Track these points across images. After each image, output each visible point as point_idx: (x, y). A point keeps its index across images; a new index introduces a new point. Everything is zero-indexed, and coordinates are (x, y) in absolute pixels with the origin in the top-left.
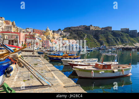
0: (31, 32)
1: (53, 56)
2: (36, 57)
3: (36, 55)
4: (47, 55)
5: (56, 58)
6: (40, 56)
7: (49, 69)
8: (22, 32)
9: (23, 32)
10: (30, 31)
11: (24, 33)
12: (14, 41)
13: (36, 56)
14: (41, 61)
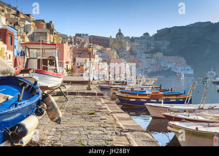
0: (84, 43)
1: (129, 96)
2: (94, 97)
3: (95, 91)
4: (116, 92)
5: (134, 100)
6: (102, 95)
7: (121, 126)
8: (67, 43)
9: (69, 43)
10: (83, 41)
11: (71, 46)
12: (48, 62)
13: (94, 94)
14: (104, 107)
